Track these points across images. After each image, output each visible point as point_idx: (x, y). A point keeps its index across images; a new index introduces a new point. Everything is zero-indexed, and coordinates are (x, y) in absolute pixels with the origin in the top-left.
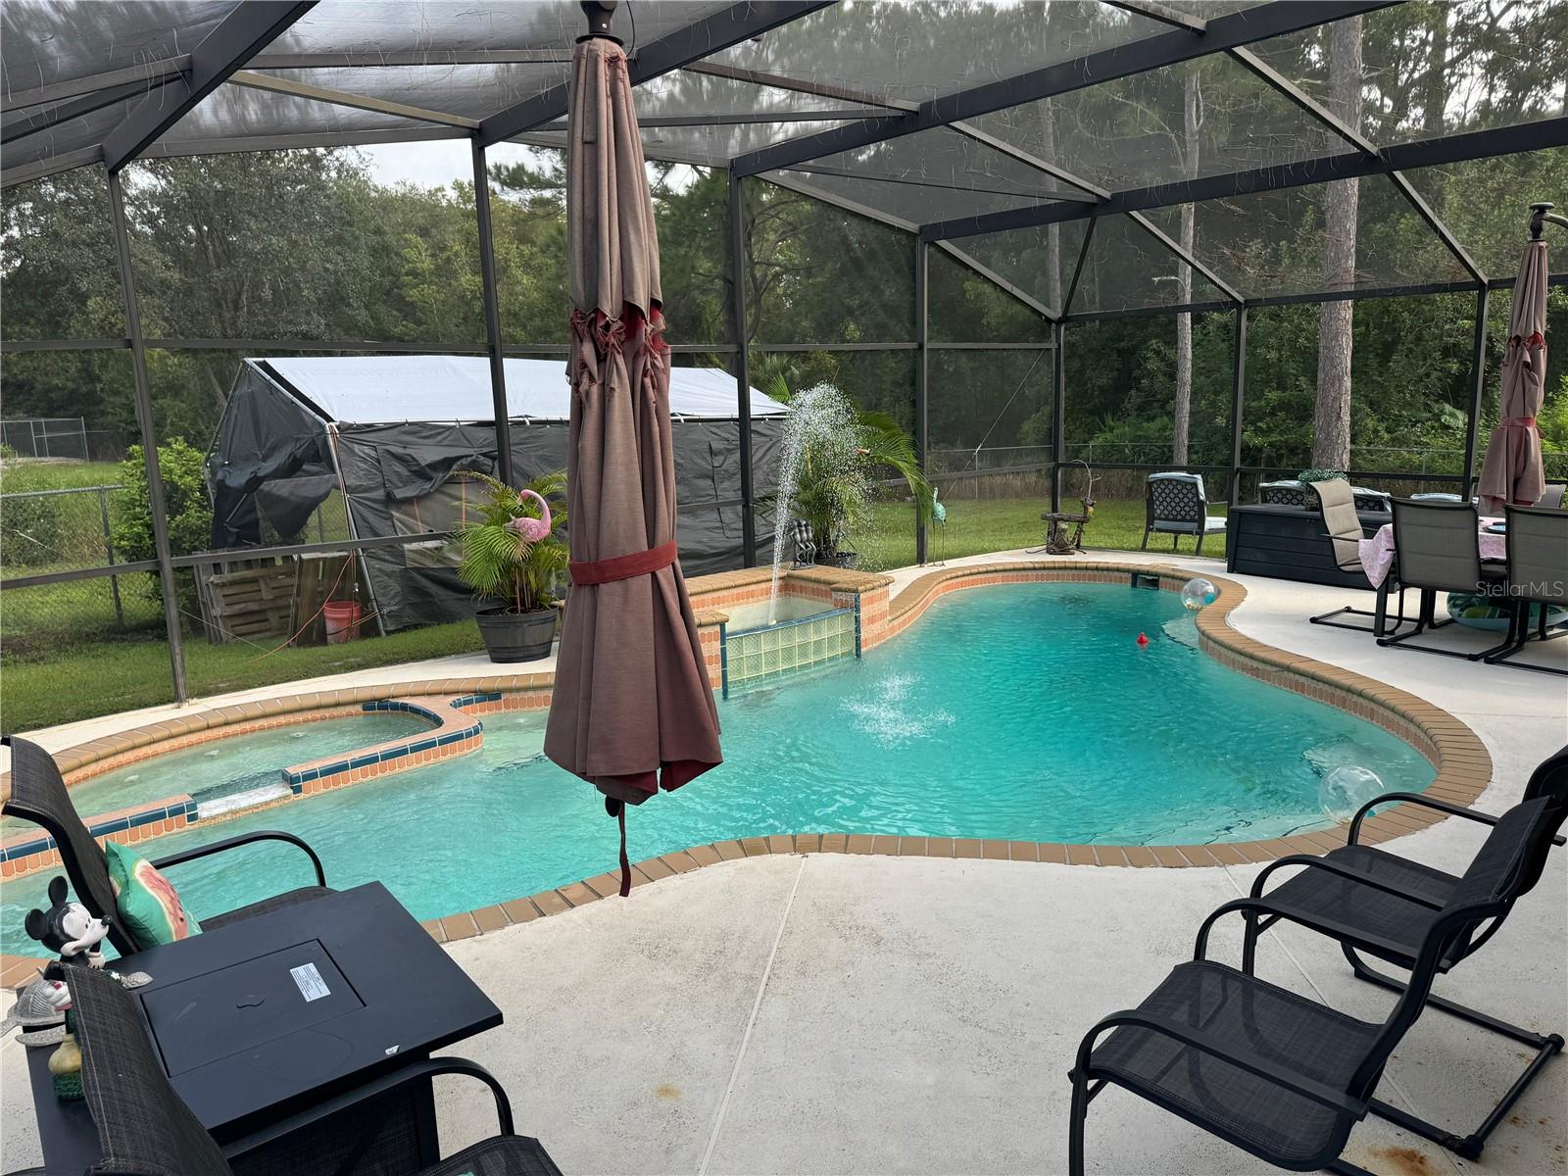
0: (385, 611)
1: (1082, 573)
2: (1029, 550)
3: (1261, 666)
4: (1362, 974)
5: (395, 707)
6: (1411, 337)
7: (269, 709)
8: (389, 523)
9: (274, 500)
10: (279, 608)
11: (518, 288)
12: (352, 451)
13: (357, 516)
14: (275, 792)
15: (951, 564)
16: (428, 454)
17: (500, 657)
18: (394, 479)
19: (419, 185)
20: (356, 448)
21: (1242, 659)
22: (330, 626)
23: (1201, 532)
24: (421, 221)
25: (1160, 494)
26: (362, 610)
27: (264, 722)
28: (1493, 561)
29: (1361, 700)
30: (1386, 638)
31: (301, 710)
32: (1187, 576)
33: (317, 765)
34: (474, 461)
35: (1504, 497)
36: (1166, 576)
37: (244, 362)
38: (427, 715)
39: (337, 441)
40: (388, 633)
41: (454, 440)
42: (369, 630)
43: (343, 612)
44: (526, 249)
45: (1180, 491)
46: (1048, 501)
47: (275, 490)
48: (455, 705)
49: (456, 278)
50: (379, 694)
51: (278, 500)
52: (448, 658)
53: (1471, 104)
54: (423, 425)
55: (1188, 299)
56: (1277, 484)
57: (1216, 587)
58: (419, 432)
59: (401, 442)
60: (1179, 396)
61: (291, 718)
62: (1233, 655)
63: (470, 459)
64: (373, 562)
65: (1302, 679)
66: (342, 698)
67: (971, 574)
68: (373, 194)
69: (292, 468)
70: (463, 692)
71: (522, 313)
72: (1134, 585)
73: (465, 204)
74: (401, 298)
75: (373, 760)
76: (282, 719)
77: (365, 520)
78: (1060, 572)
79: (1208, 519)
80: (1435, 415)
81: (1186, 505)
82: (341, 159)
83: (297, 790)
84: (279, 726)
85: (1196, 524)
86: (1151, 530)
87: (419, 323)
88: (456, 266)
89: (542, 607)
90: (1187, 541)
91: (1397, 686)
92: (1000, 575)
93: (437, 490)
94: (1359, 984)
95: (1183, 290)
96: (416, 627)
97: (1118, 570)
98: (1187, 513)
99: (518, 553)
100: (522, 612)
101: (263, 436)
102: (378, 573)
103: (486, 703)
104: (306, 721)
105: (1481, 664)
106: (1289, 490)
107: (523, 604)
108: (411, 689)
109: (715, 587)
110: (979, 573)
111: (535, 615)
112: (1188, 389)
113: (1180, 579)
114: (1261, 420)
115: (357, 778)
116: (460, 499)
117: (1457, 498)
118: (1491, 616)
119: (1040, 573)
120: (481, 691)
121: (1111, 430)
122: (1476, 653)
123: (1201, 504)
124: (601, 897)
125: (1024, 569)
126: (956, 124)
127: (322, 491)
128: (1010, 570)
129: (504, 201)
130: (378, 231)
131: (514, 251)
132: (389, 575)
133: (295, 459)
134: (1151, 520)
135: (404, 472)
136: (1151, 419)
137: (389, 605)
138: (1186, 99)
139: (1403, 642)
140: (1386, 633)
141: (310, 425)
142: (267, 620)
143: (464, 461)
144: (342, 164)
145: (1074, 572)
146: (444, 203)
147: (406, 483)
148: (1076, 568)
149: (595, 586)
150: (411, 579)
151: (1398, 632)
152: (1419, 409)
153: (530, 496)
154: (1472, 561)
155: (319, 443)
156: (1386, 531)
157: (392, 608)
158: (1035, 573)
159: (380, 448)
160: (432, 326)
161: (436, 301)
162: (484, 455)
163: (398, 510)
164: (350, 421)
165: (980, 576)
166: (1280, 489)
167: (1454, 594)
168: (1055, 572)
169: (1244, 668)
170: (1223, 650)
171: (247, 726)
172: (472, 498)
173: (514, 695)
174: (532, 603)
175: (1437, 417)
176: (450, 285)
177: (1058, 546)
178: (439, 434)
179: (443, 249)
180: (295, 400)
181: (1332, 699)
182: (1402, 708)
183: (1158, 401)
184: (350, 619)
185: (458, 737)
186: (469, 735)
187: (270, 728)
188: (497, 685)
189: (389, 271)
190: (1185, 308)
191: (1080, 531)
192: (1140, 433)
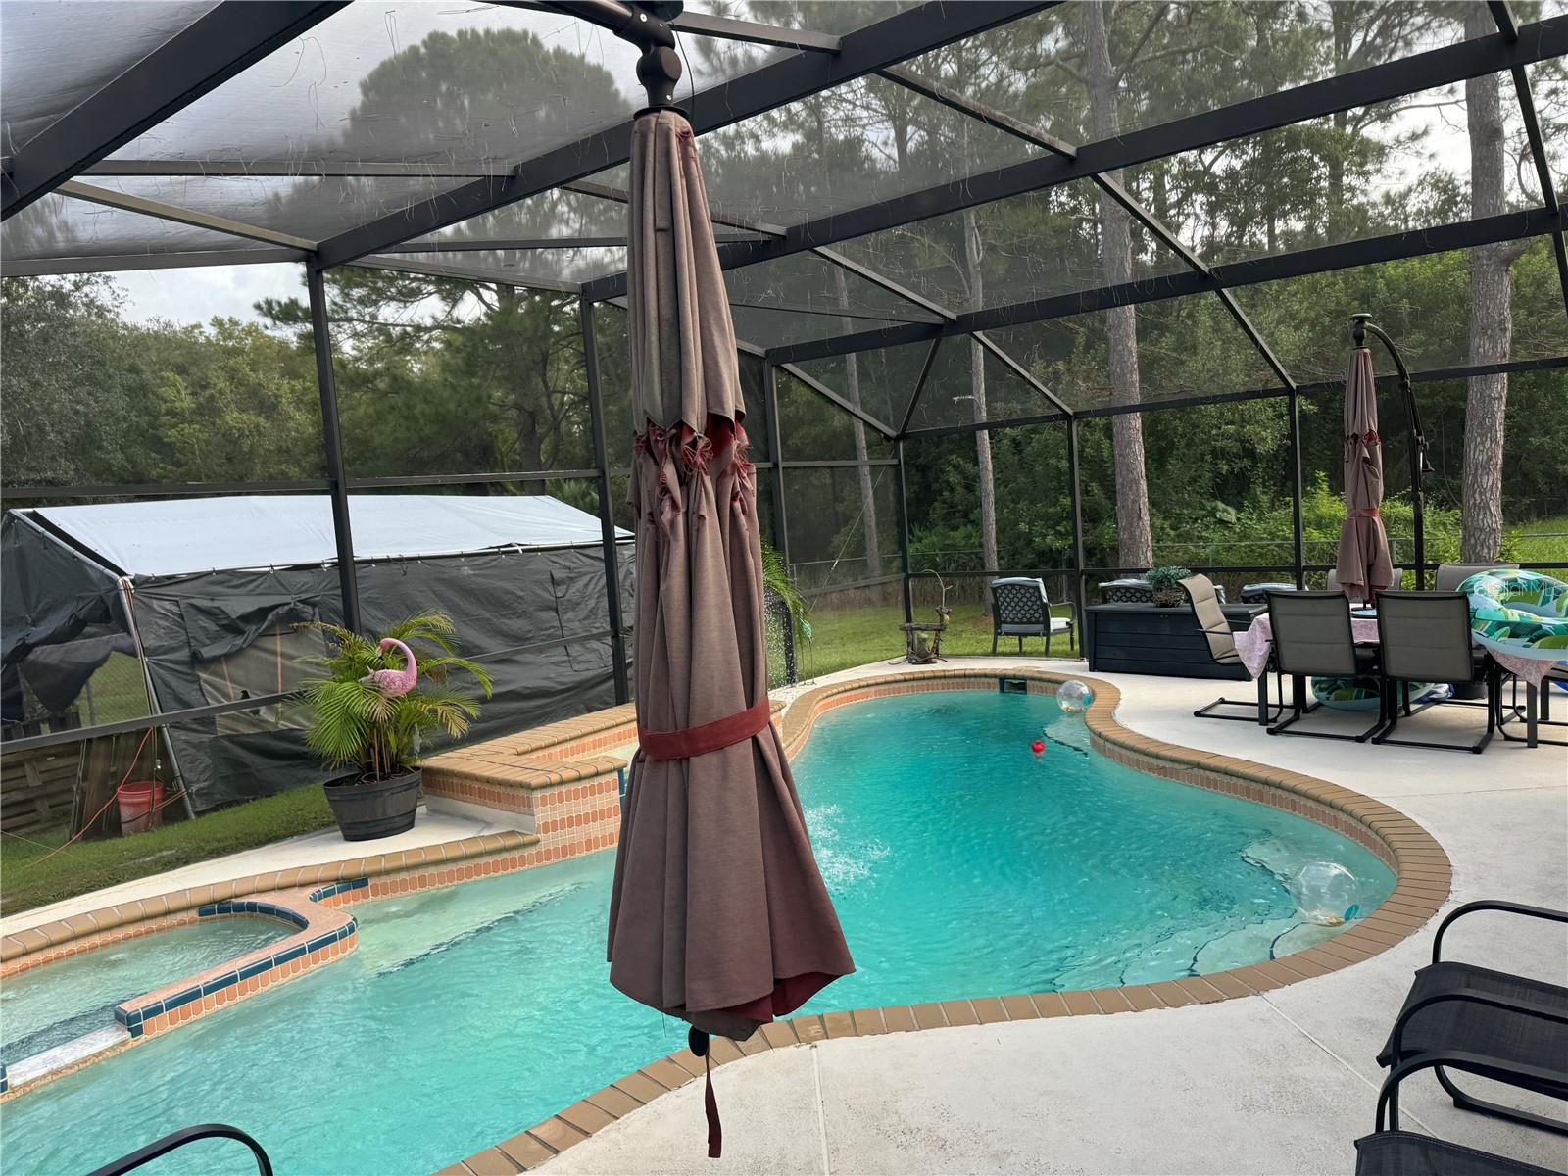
0: (194, 788)
1: (950, 681)
2: (891, 661)
3: (1168, 765)
4: (1462, 1102)
5: (240, 908)
6: (1183, 443)
7: (79, 929)
8: (196, 686)
9: (40, 670)
10: (49, 796)
11: (291, 424)
12: (150, 607)
13: (158, 682)
14: (106, 1039)
15: (822, 681)
16: (239, 605)
17: (354, 834)
18: (201, 636)
19: (174, 321)
20: (155, 604)
21: (1146, 759)
22: (126, 813)
23: (1047, 633)
24: (180, 360)
25: (1005, 600)
26: (164, 791)
27: (73, 946)
28: (1366, 645)
29: (1279, 792)
30: (1272, 726)
31: (120, 925)
32: (1061, 679)
33: (161, 997)
34: (292, 609)
35: (1362, 583)
36: (1032, 679)
37: (10, 513)
38: (283, 914)
39: (132, 597)
40: (199, 814)
41: (270, 587)
42: (174, 814)
43: (140, 796)
44: (298, 385)
45: (1024, 595)
46: (901, 611)
47: (41, 658)
48: (316, 898)
49: (220, 417)
50: (219, 894)
51: (47, 669)
52: (289, 840)
53: (1197, 240)
54: (232, 573)
55: (983, 416)
56: (1115, 583)
57: (1090, 688)
58: (230, 581)
59: (208, 594)
60: (985, 506)
61: (108, 936)
62: (1136, 756)
63: (287, 607)
64: (177, 734)
65: (1213, 775)
66: (173, 904)
67: (845, 691)
68: (122, 332)
69: (75, 630)
70: (322, 881)
71: (297, 450)
72: (1002, 689)
73: (225, 340)
74: (159, 439)
75: (230, 981)
76: (97, 939)
77: (167, 685)
78: (930, 682)
79: (1052, 620)
80: (1209, 511)
81: (1031, 608)
82: (92, 295)
83: (137, 1032)
84: (93, 948)
85: (1042, 626)
86: (1000, 634)
87: (178, 464)
88: (220, 403)
89: (403, 771)
90: (1035, 643)
91: (1312, 775)
92: (873, 689)
93: (251, 645)
94: (1463, 1115)
95: (979, 407)
96: (230, 804)
97: (985, 676)
98: (1032, 616)
99: (380, 710)
100: (382, 778)
101: (34, 599)
102: (185, 746)
103: (350, 893)
104: (127, 938)
105: (1368, 745)
106: (1127, 588)
107: (382, 768)
108: (258, 884)
109: (596, 728)
110: (852, 689)
111: (397, 781)
112: (992, 498)
113: (1054, 683)
114: (1059, 524)
115: (212, 1006)
116: (275, 653)
117: (1289, 587)
118: (1358, 697)
119: (910, 684)
120: (343, 879)
121: (920, 540)
122: (1361, 734)
123: (1044, 606)
124: (587, 1134)
125: (896, 682)
126: (821, 249)
127: (99, 655)
128: (881, 684)
129: (268, 337)
130: (134, 370)
131: (286, 387)
132: (198, 746)
133: (77, 620)
134: (998, 624)
135: (213, 627)
136: (955, 528)
137: (198, 781)
138: (967, 235)
139: (1289, 729)
140: (1272, 721)
141: (96, 580)
142: (34, 811)
143: (281, 610)
144: (92, 301)
145: (943, 681)
146: (202, 340)
147: (214, 639)
148: (945, 677)
149: (683, 760)
150: (224, 749)
151: (1282, 719)
152: (1194, 508)
153: (392, 645)
154: (1346, 646)
155: (109, 602)
156: (1260, 623)
157: (202, 785)
158: (905, 685)
159: (183, 602)
160: (194, 467)
161: (197, 439)
162: (302, 601)
163: (205, 670)
164: (147, 573)
165: (852, 693)
166: (1118, 588)
167: (1318, 679)
168: (924, 683)
169: (1151, 769)
170: (1123, 751)
171: (52, 953)
172: (290, 651)
173: (387, 880)
174: (393, 767)
175: (1213, 513)
176: (213, 424)
177: (921, 656)
178: (254, 580)
179: (204, 387)
180: (78, 553)
181: (1248, 793)
182: (1328, 797)
183: (960, 511)
184: (151, 803)
185: (332, 939)
186: (343, 935)
187: (81, 952)
188: (362, 869)
189: (147, 411)
190: (982, 427)
191: (937, 640)
192: (947, 542)
